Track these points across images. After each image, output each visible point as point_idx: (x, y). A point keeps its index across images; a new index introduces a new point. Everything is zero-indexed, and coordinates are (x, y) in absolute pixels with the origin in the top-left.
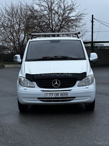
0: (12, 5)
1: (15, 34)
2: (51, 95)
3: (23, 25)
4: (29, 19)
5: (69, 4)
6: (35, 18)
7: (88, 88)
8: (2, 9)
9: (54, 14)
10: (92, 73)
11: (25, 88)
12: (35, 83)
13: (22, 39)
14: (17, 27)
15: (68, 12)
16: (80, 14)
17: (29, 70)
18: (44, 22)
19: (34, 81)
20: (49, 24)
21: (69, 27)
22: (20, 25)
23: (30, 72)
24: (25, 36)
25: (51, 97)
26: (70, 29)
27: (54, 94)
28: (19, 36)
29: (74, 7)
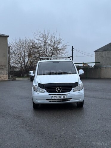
0: (20, 40)
1: (21, 58)
2: (56, 97)
3: (27, 53)
4: (31, 49)
5: (58, 39)
6: (36, 48)
7: (79, 92)
8: (14, 43)
9: (48, 46)
10: (81, 83)
11: (38, 93)
12: (44, 90)
13: (27, 62)
14: (23, 54)
15: (57, 44)
16: (64, 46)
17: (40, 80)
18: (41, 50)
19: (44, 88)
20: (45, 52)
21: (57, 54)
22: (25, 53)
23: (41, 82)
24: (28, 60)
25: (55, 98)
26: (58, 55)
27: (57, 97)
28: (25, 60)
29: (61, 41)
